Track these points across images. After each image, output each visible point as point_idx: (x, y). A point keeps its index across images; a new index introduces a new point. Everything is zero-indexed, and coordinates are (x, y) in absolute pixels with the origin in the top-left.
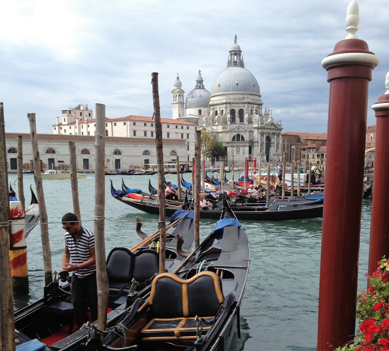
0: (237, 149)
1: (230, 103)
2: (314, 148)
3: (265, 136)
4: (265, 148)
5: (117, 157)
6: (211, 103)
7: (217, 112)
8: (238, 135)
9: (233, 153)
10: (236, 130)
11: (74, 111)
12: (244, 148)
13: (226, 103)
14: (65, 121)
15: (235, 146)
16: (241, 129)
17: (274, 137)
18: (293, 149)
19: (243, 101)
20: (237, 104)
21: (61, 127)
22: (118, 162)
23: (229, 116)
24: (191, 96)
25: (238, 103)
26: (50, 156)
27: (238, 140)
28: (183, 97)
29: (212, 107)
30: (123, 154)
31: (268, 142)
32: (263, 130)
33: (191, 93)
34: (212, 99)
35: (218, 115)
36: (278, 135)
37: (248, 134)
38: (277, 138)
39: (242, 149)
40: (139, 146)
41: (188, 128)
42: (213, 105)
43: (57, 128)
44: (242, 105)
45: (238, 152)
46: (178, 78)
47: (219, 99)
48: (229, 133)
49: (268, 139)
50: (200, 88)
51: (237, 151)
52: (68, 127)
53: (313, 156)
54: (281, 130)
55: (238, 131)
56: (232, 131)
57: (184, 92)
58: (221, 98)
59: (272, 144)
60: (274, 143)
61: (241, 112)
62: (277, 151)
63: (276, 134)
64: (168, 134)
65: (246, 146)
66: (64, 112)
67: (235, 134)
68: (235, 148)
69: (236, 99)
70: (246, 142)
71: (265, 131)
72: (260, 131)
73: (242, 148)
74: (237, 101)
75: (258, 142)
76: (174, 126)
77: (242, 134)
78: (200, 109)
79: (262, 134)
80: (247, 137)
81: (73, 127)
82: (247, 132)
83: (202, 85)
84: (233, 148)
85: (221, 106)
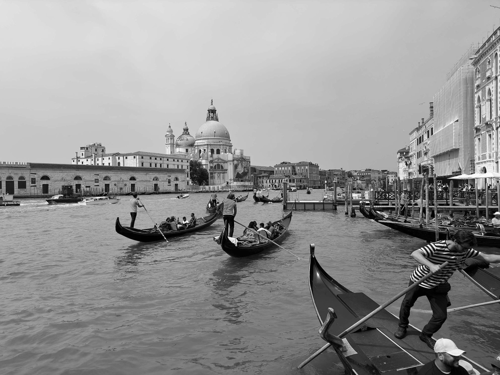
1: (210, 145)
2: (267, 176)
5: (133, 182)
6: (196, 144)
7: (200, 150)
8: (218, 165)
9: (214, 178)
11: (90, 147)
12: (223, 174)
13: (207, 145)
14: (82, 155)
16: (220, 161)
18: (252, 177)
19: (219, 144)
21: (79, 160)
22: (133, 186)
23: (210, 153)
24: (180, 139)
25: (216, 145)
26: (77, 182)
27: (218, 168)
28: (174, 140)
29: (197, 147)
30: (137, 180)
33: (180, 137)
34: (196, 142)
35: (202, 153)
40: (150, 174)
41: (182, 161)
42: (198, 146)
43: (75, 160)
44: (219, 146)
46: (170, 127)
50: (186, 134)
52: (86, 160)
53: (266, 182)
55: (218, 162)
56: (213, 162)
57: (174, 136)
58: (204, 141)
61: (218, 150)
64: (168, 165)
66: (82, 148)
67: (216, 164)
68: (216, 174)
69: (214, 142)
70: (225, 170)
73: (221, 174)
76: (172, 160)
77: (221, 164)
78: (187, 148)
80: (225, 166)
81: (89, 160)
82: (225, 163)
83: (187, 132)
84: (214, 174)
85: (204, 147)
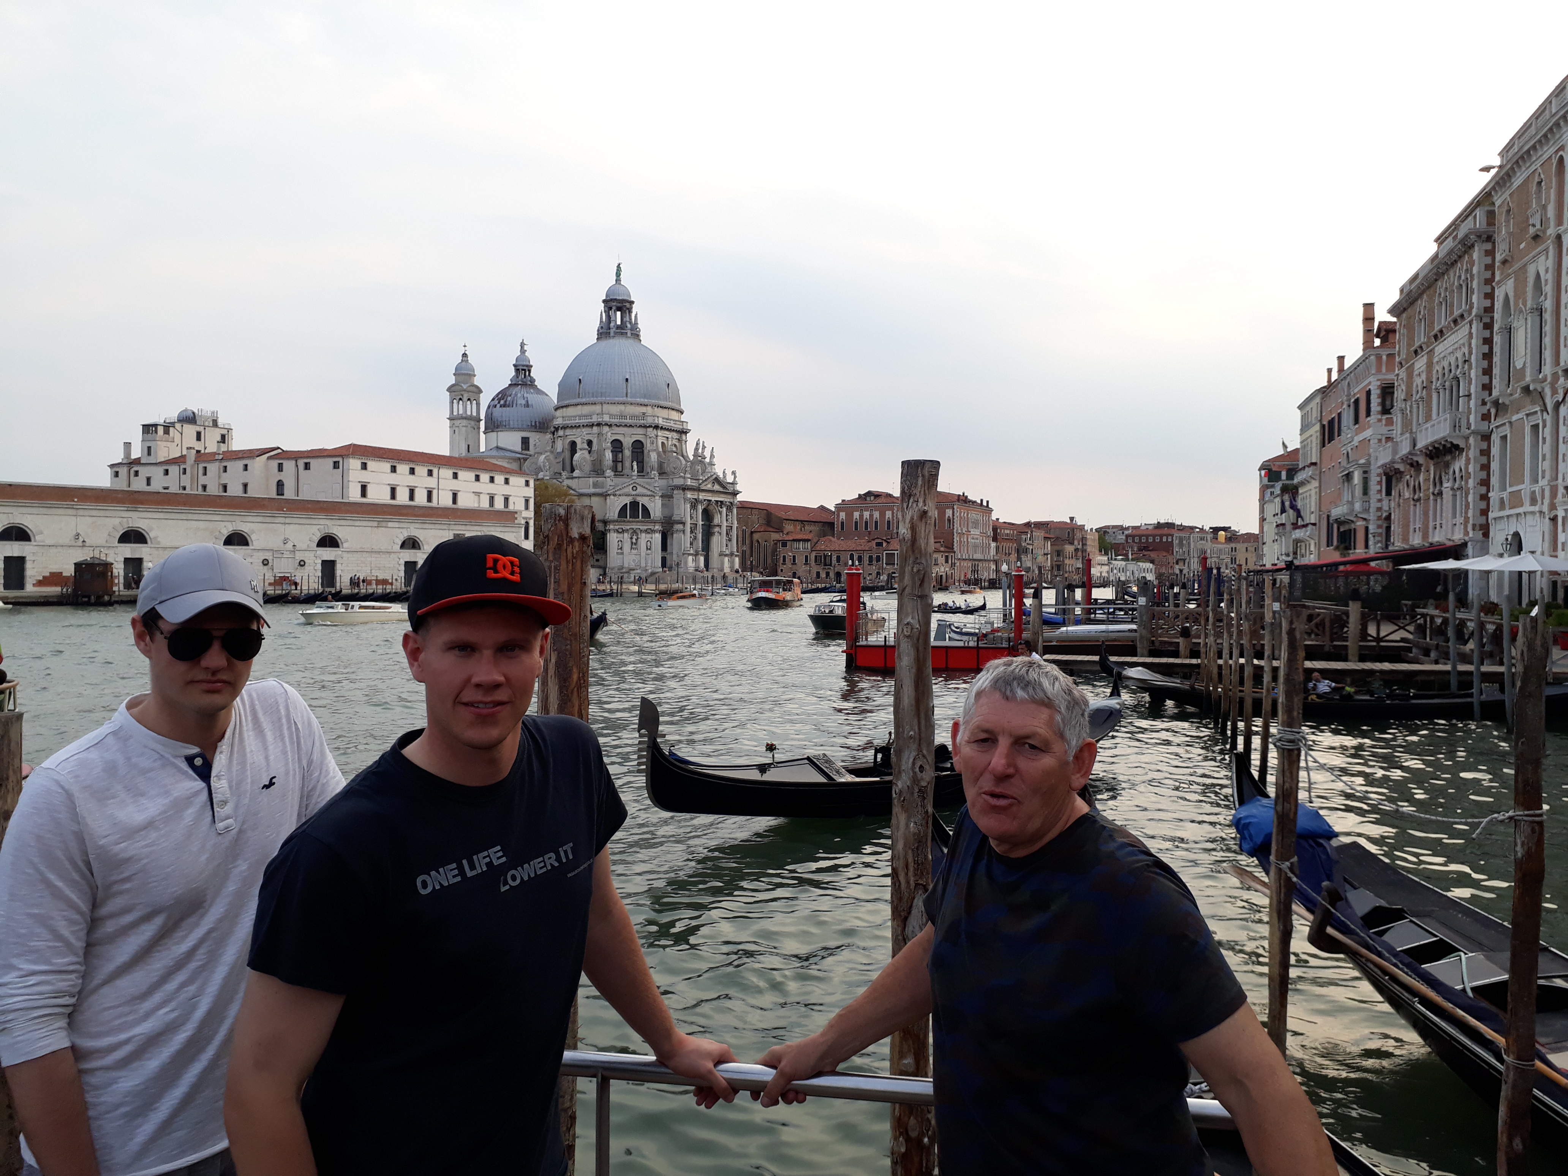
0: (631, 538)
1: (610, 426)
2: (808, 541)
3: (700, 508)
4: (700, 536)
5: (328, 554)
6: (558, 422)
7: (573, 444)
8: (634, 505)
9: (621, 548)
10: (629, 490)
11: (177, 426)
12: (650, 535)
13: (599, 425)
15: (627, 530)
16: (640, 490)
17: (721, 513)
18: (758, 542)
19: (642, 421)
20: (626, 429)
22: (329, 567)
23: (609, 455)
24: (502, 402)
25: (631, 426)
26: (128, 551)
27: (635, 515)
28: (478, 404)
29: (561, 433)
30: (345, 546)
31: (707, 523)
32: (696, 493)
33: (502, 395)
34: (559, 413)
35: (579, 452)
36: (729, 508)
37: (658, 501)
38: (727, 515)
39: (644, 538)
40: (390, 524)
41: (507, 481)
42: (564, 428)
43: (123, 471)
44: (641, 431)
45: (634, 545)
46: (465, 355)
47: (579, 413)
48: (612, 497)
49: (708, 515)
50: (524, 384)
51: (632, 543)
54: (735, 494)
55: (634, 493)
56: (617, 493)
57: (480, 391)
58: (586, 410)
59: (717, 529)
60: (720, 526)
61: (638, 447)
62: (727, 545)
63: (725, 505)
64: (455, 496)
65: (653, 531)
66: (148, 428)
67: (627, 500)
68: (626, 535)
69: (622, 416)
70: (655, 522)
71: (702, 496)
72: (689, 495)
73: (643, 535)
74: (628, 421)
75: (684, 524)
76: (471, 476)
77: (642, 500)
78: (526, 434)
79: (694, 504)
80: (656, 508)
82: (657, 498)
83: (527, 378)
84: (621, 535)
85: (585, 431)
